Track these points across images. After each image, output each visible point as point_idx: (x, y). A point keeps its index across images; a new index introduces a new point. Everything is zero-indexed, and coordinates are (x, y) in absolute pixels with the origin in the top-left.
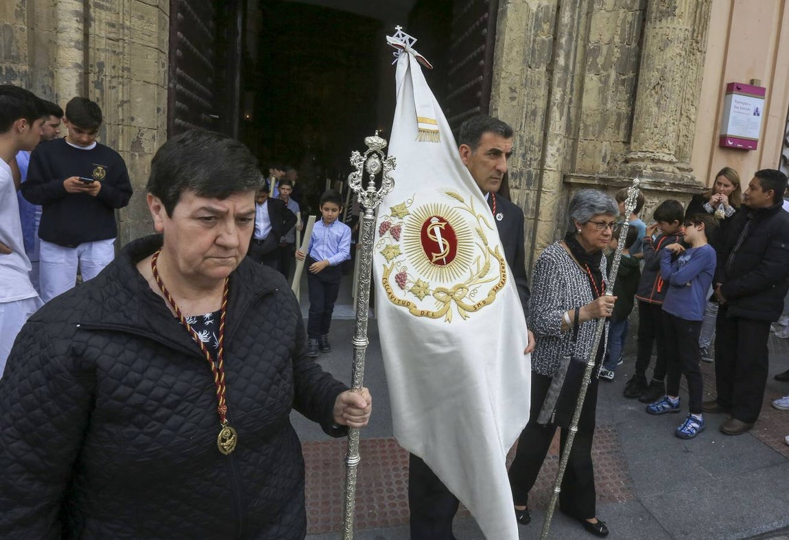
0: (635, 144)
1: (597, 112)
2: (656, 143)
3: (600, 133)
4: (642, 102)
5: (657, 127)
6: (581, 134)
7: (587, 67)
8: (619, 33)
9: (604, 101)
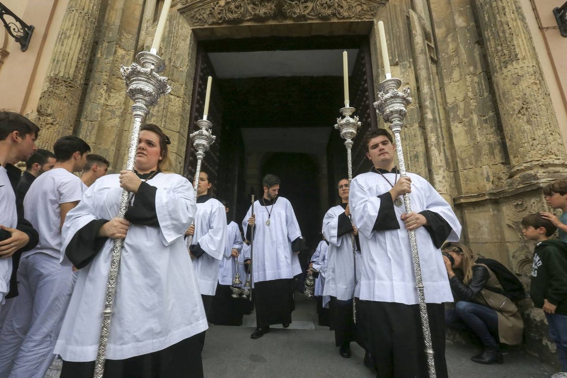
0: (517, 159)
1: (468, 148)
2: (540, 152)
3: (477, 161)
4: (511, 126)
5: (535, 140)
6: (459, 165)
7: (451, 119)
8: (470, 90)
9: (473, 137)
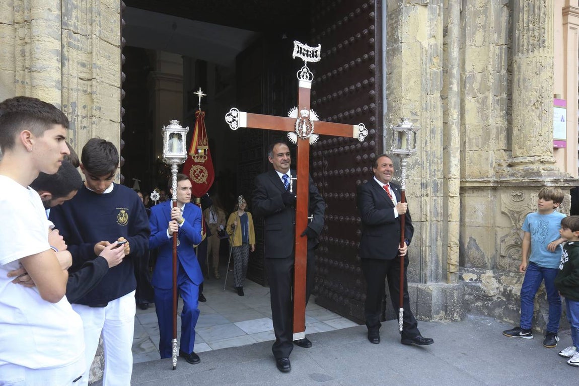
0: (521, 150)
1: (477, 127)
2: (542, 148)
3: (484, 144)
4: (524, 117)
5: (541, 135)
6: (467, 146)
7: (466, 92)
8: (491, 63)
9: (485, 118)
